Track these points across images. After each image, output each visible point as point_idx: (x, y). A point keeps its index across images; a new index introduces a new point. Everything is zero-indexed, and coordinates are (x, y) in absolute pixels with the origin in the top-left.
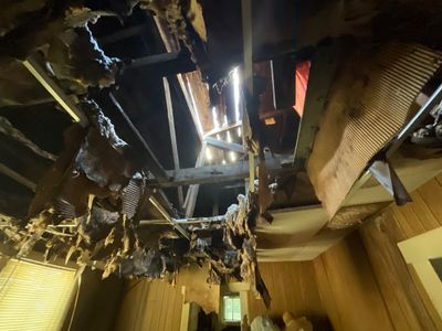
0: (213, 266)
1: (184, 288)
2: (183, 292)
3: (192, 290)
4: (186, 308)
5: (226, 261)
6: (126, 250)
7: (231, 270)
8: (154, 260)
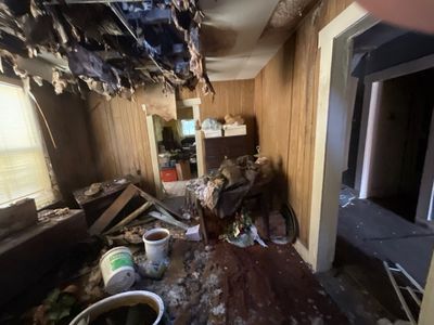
0: (166, 79)
1: (144, 106)
2: (144, 109)
3: (152, 106)
4: (149, 119)
5: (178, 71)
6: (65, 40)
7: (183, 82)
8: (105, 71)
